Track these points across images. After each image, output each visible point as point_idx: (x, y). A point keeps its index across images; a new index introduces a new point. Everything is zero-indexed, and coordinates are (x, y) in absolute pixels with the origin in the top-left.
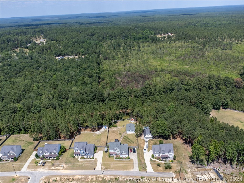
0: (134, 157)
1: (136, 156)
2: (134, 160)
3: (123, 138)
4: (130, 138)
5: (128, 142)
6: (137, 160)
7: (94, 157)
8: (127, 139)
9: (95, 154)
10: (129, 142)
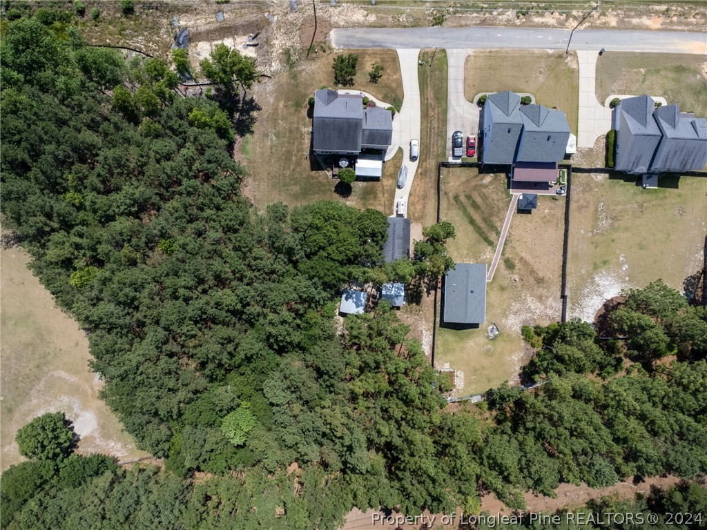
0: (459, 111)
1: (451, 115)
2: (462, 95)
3: (498, 234)
4: (471, 228)
5: (479, 200)
6: (452, 98)
7: (610, 111)
8: (482, 225)
9: (609, 129)
10: (475, 206)
